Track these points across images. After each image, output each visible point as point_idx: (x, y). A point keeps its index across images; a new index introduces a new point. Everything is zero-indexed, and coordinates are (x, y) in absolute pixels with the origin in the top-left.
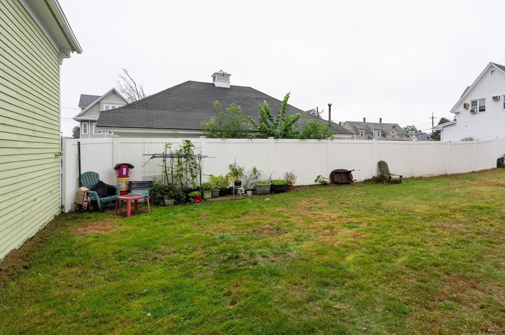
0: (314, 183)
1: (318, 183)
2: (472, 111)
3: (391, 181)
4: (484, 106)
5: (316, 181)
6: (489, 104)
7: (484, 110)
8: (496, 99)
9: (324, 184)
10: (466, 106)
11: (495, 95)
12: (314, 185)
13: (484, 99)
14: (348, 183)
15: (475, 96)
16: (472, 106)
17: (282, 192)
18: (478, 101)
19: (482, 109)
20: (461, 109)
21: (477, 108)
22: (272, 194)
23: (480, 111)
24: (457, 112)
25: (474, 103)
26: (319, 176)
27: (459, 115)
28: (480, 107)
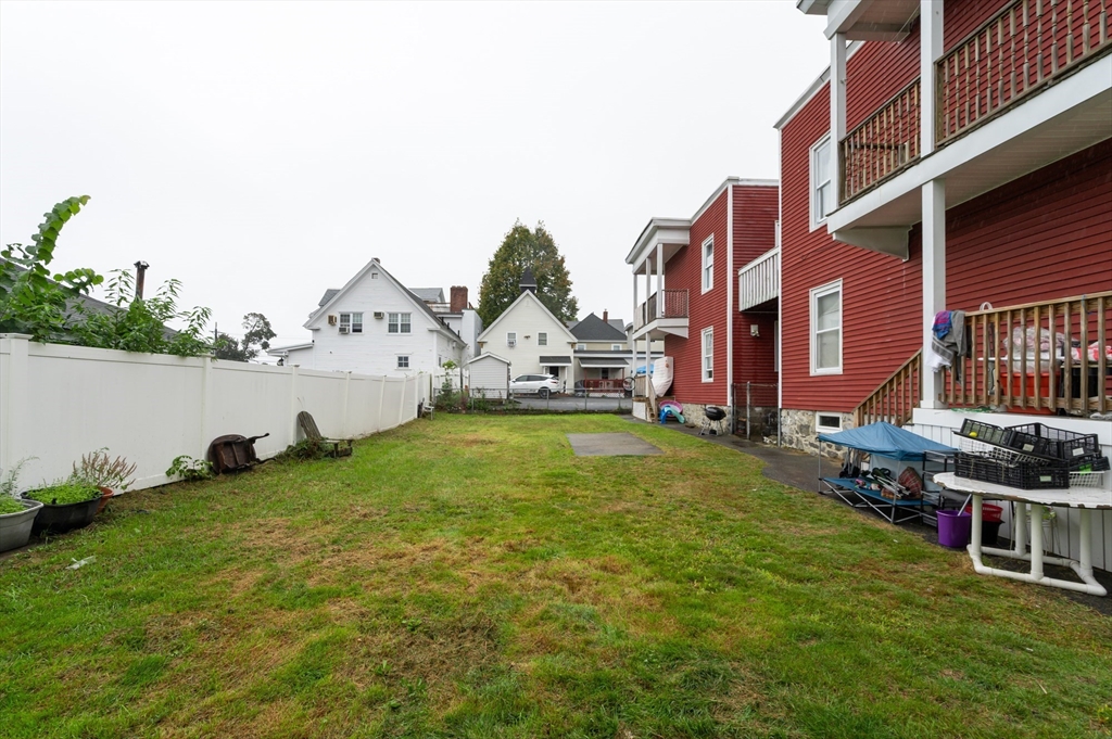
0: (165, 480)
1: (175, 478)
2: (343, 331)
3: (337, 452)
4: (361, 325)
5: (169, 473)
6: (368, 322)
7: (360, 331)
8: (378, 316)
9: (192, 478)
10: (331, 320)
11: (378, 311)
12: (164, 486)
13: (361, 314)
14: (248, 469)
15: (347, 306)
16: (342, 321)
17: (83, 524)
18: (351, 315)
19: (357, 329)
20: (323, 324)
21: (349, 326)
22: (41, 541)
23: (354, 331)
24: (316, 327)
25: (345, 317)
26: (178, 460)
27: (318, 334)
28: (354, 325)
